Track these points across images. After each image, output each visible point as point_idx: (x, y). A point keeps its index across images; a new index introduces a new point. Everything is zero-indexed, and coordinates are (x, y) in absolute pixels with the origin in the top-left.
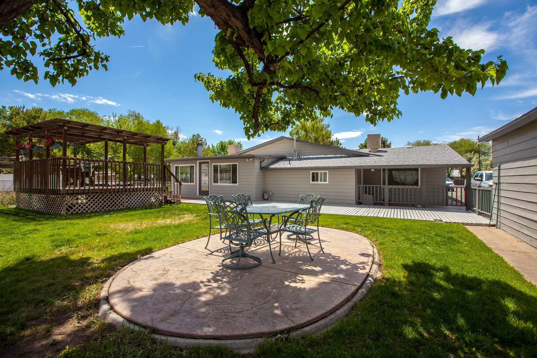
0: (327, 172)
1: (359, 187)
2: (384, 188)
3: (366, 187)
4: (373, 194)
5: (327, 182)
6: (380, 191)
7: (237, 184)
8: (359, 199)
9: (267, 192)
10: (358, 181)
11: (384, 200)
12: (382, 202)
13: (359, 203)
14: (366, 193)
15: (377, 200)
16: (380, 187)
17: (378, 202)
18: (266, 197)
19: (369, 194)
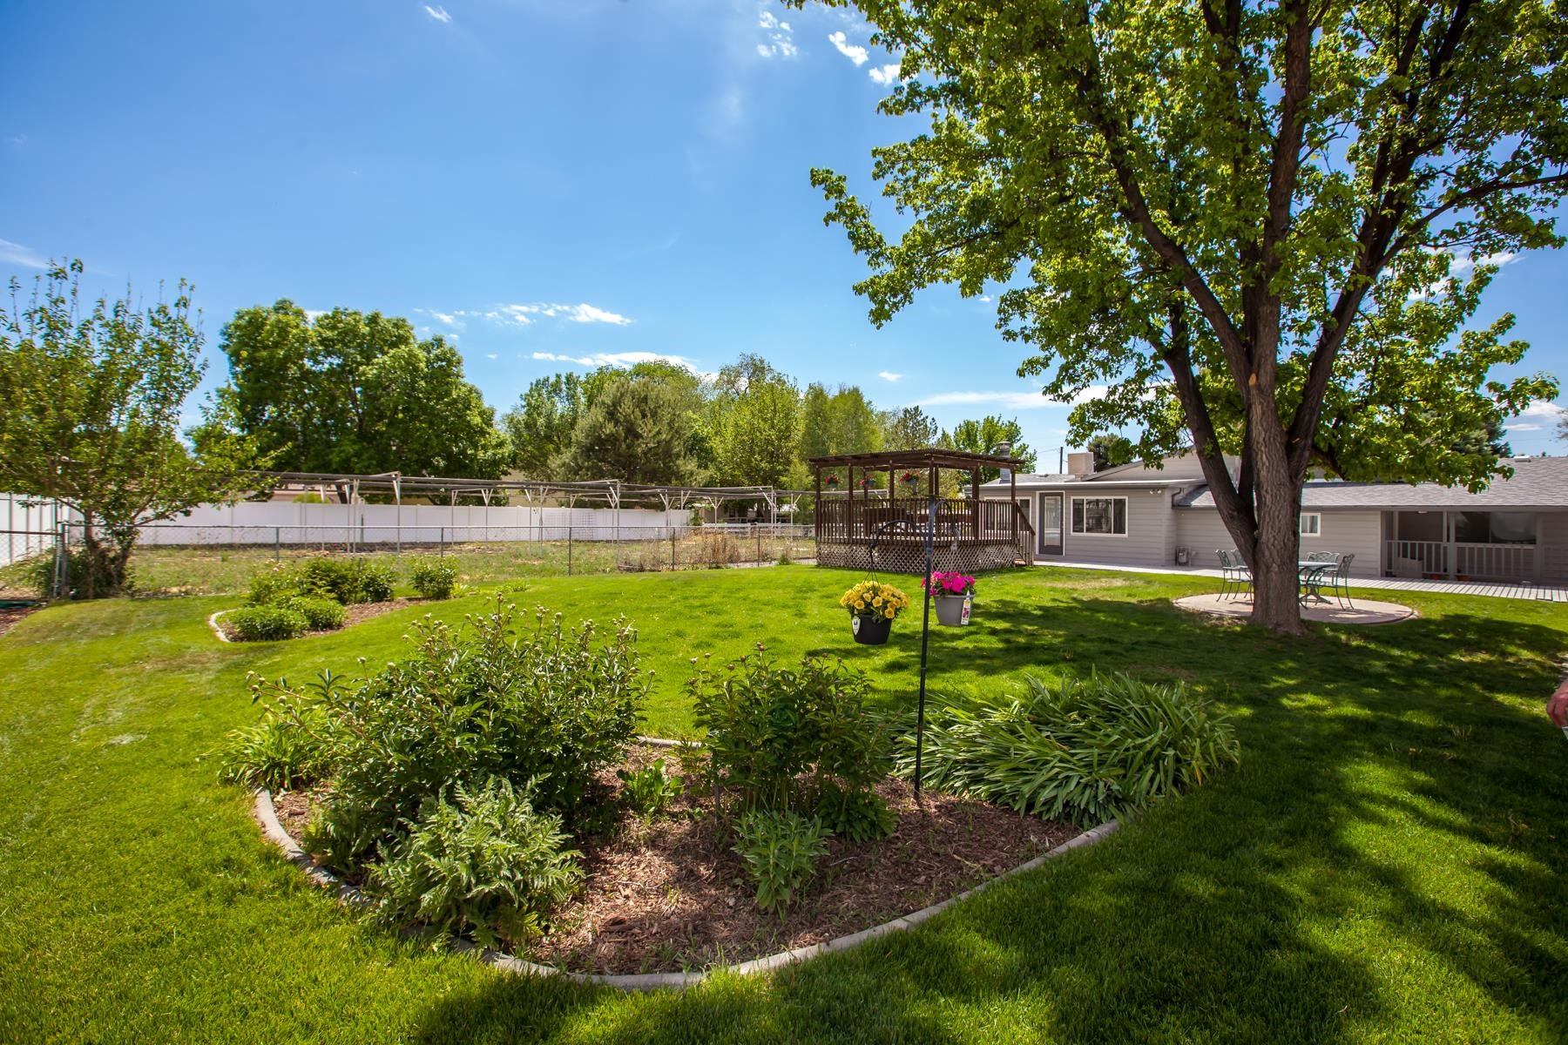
0: (1319, 515)
1: (1390, 545)
2: (1445, 548)
3: (1405, 545)
4: (1421, 559)
5: (1318, 534)
6: (1438, 553)
7: (1126, 535)
8: (1390, 567)
9: (1183, 550)
10: (1388, 533)
11: (1445, 570)
12: (1442, 573)
13: (1388, 574)
14: (1405, 556)
15: (1429, 568)
16: (1438, 547)
17: (1433, 572)
18: (1183, 559)
19: (1413, 558)
